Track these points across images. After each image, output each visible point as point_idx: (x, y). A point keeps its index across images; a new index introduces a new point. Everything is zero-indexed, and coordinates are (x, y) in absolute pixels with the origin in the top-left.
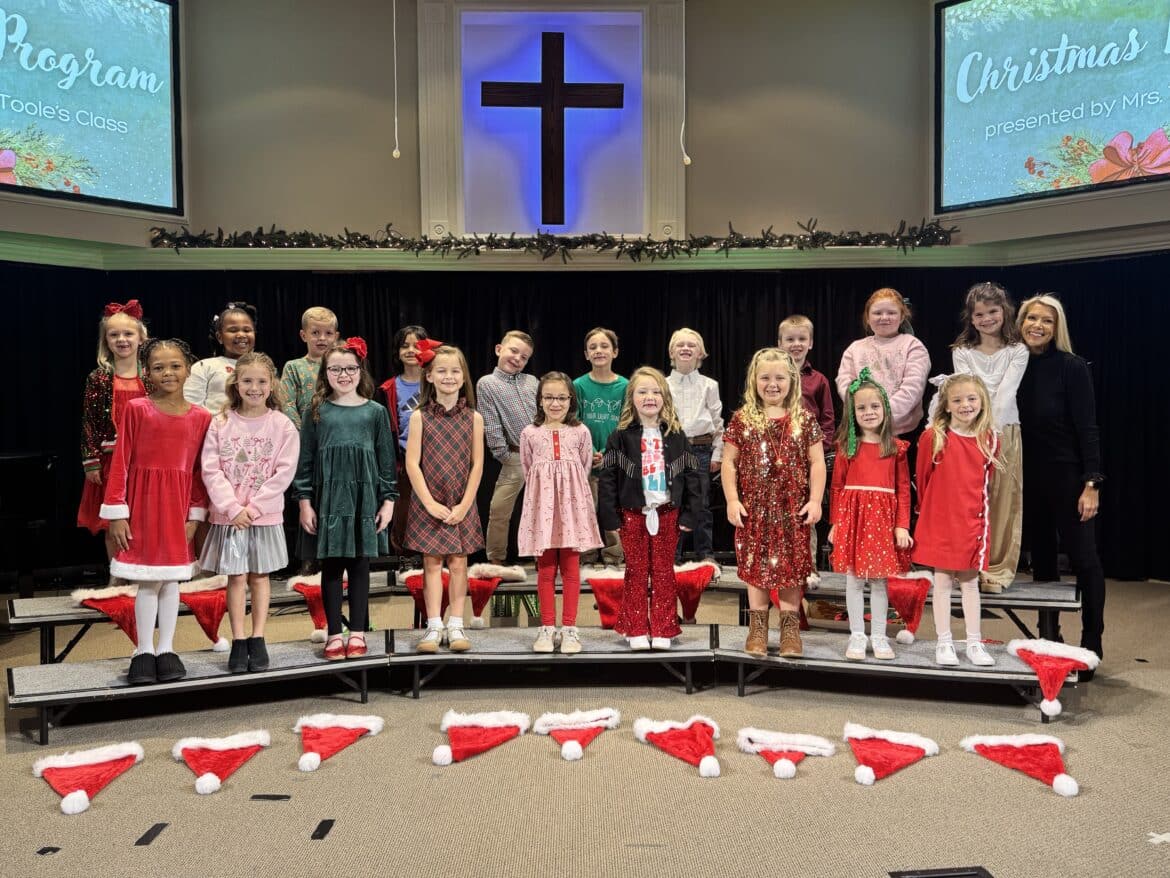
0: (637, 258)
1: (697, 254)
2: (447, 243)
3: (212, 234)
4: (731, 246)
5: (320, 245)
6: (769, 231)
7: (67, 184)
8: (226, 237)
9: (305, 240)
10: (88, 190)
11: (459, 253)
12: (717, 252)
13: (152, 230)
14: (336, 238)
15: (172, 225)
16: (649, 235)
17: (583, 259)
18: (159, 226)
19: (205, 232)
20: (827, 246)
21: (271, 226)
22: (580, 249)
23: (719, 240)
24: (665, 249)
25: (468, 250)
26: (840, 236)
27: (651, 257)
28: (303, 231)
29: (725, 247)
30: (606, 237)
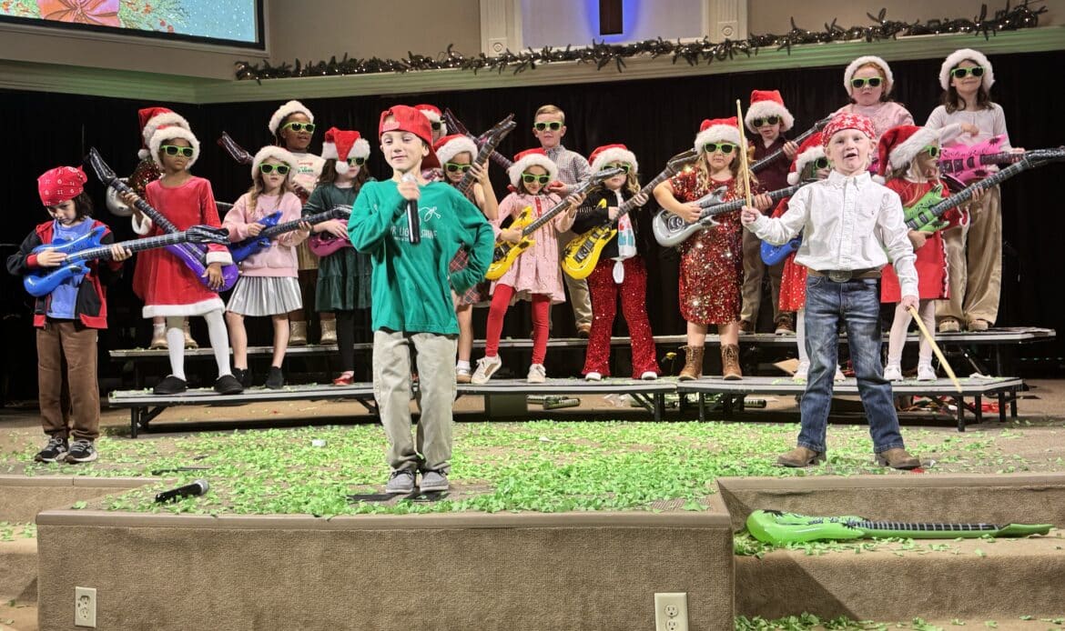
0: (694, 62)
1: (756, 54)
2: (504, 59)
3: (290, 66)
4: (794, 43)
5: (388, 69)
6: (833, 24)
7: (163, 24)
8: (303, 68)
9: (373, 66)
10: (180, 29)
11: (515, 68)
12: (778, 50)
13: (237, 63)
14: (402, 62)
15: (255, 59)
16: (706, 37)
17: (639, 67)
18: (243, 60)
19: (284, 64)
20: (899, 37)
21: (344, 55)
22: (635, 57)
23: (781, 38)
24: (723, 51)
25: (524, 65)
26: (915, 24)
27: (708, 60)
28: (372, 58)
29: (787, 44)
30: (662, 43)
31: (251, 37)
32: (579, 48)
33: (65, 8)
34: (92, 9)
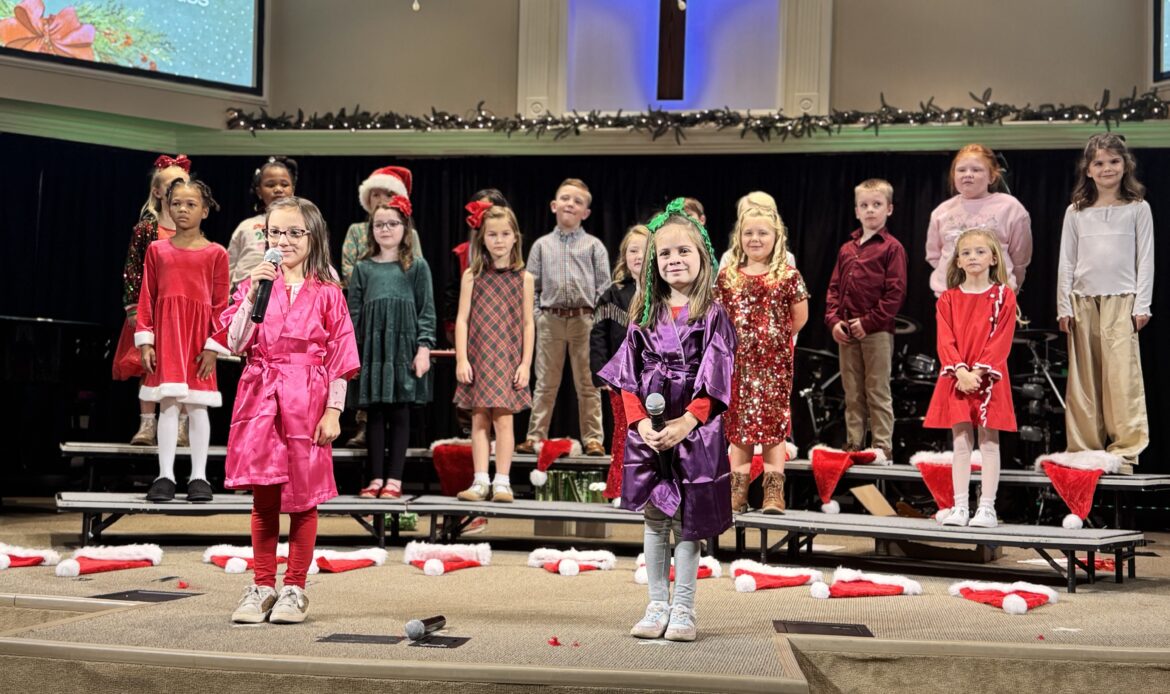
0: (765, 137)
1: (838, 132)
2: (544, 122)
3: (291, 117)
4: (883, 122)
5: (405, 126)
6: (930, 104)
7: (144, 60)
8: (306, 119)
9: (389, 121)
10: (166, 65)
11: (556, 133)
12: (865, 129)
13: (229, 110)
14: (423, 119)
15: (250, 105)
16: (781, 110)
17: (702, 140)
18: (237, 106)
19: (284, 114)
20: (1006, 121)
21: (355, 107)
22: (697, 128)
23: (867, 116)
24: (800, 127)
25: (566, 130)
26: (1025, 109)
27: (782, 136)
28: (388, 113)
29: (875, 123)
30: (729, 114)
31: (248, 80)
32: (632, 114)
33: (30, 35)
34: (62, 38)
